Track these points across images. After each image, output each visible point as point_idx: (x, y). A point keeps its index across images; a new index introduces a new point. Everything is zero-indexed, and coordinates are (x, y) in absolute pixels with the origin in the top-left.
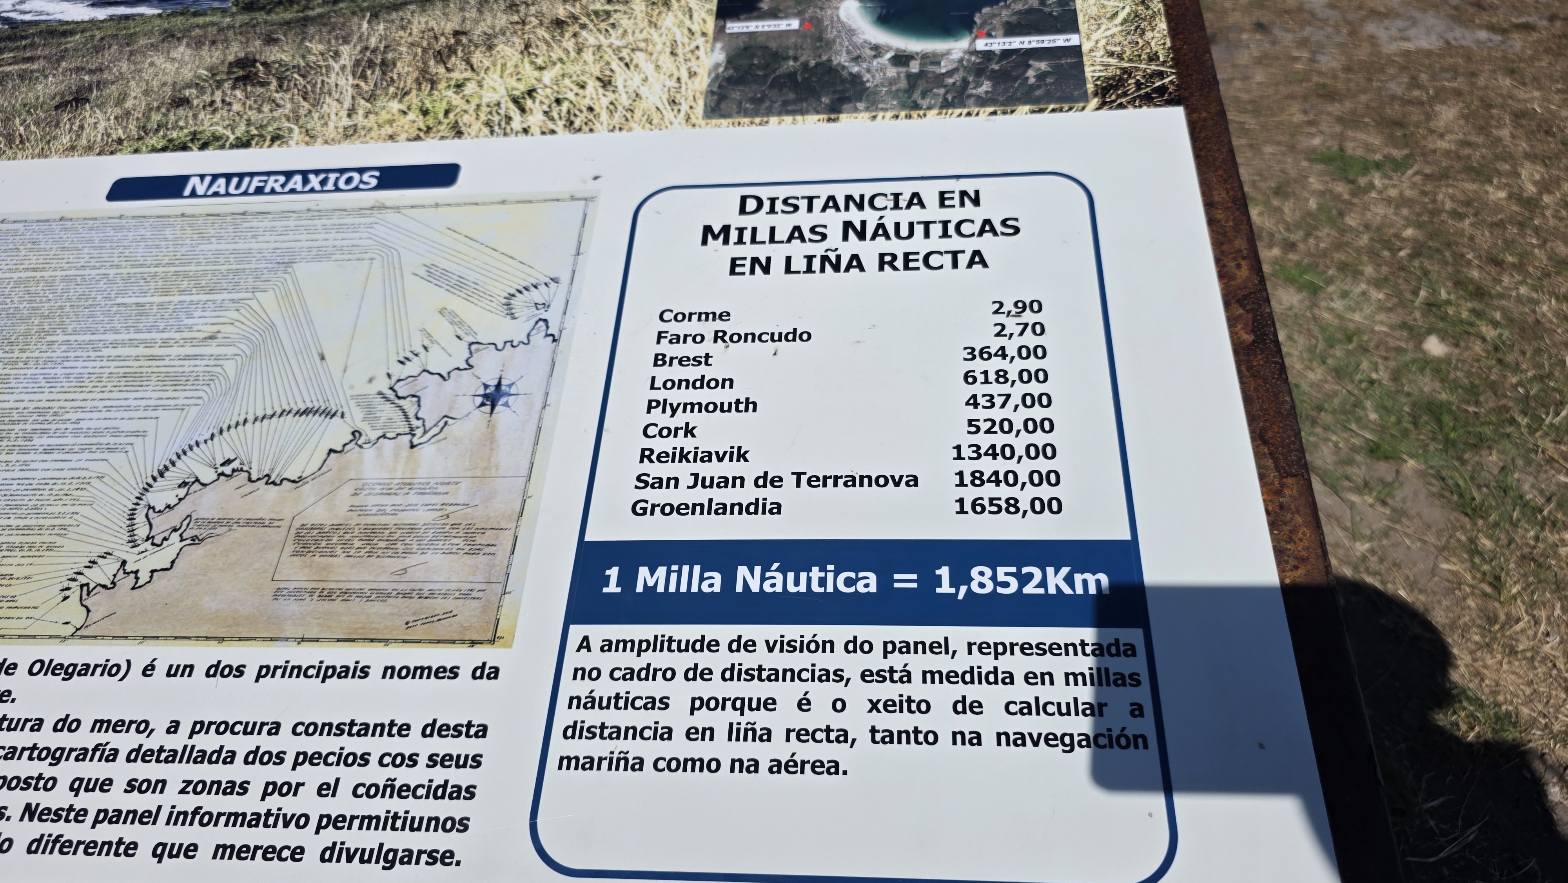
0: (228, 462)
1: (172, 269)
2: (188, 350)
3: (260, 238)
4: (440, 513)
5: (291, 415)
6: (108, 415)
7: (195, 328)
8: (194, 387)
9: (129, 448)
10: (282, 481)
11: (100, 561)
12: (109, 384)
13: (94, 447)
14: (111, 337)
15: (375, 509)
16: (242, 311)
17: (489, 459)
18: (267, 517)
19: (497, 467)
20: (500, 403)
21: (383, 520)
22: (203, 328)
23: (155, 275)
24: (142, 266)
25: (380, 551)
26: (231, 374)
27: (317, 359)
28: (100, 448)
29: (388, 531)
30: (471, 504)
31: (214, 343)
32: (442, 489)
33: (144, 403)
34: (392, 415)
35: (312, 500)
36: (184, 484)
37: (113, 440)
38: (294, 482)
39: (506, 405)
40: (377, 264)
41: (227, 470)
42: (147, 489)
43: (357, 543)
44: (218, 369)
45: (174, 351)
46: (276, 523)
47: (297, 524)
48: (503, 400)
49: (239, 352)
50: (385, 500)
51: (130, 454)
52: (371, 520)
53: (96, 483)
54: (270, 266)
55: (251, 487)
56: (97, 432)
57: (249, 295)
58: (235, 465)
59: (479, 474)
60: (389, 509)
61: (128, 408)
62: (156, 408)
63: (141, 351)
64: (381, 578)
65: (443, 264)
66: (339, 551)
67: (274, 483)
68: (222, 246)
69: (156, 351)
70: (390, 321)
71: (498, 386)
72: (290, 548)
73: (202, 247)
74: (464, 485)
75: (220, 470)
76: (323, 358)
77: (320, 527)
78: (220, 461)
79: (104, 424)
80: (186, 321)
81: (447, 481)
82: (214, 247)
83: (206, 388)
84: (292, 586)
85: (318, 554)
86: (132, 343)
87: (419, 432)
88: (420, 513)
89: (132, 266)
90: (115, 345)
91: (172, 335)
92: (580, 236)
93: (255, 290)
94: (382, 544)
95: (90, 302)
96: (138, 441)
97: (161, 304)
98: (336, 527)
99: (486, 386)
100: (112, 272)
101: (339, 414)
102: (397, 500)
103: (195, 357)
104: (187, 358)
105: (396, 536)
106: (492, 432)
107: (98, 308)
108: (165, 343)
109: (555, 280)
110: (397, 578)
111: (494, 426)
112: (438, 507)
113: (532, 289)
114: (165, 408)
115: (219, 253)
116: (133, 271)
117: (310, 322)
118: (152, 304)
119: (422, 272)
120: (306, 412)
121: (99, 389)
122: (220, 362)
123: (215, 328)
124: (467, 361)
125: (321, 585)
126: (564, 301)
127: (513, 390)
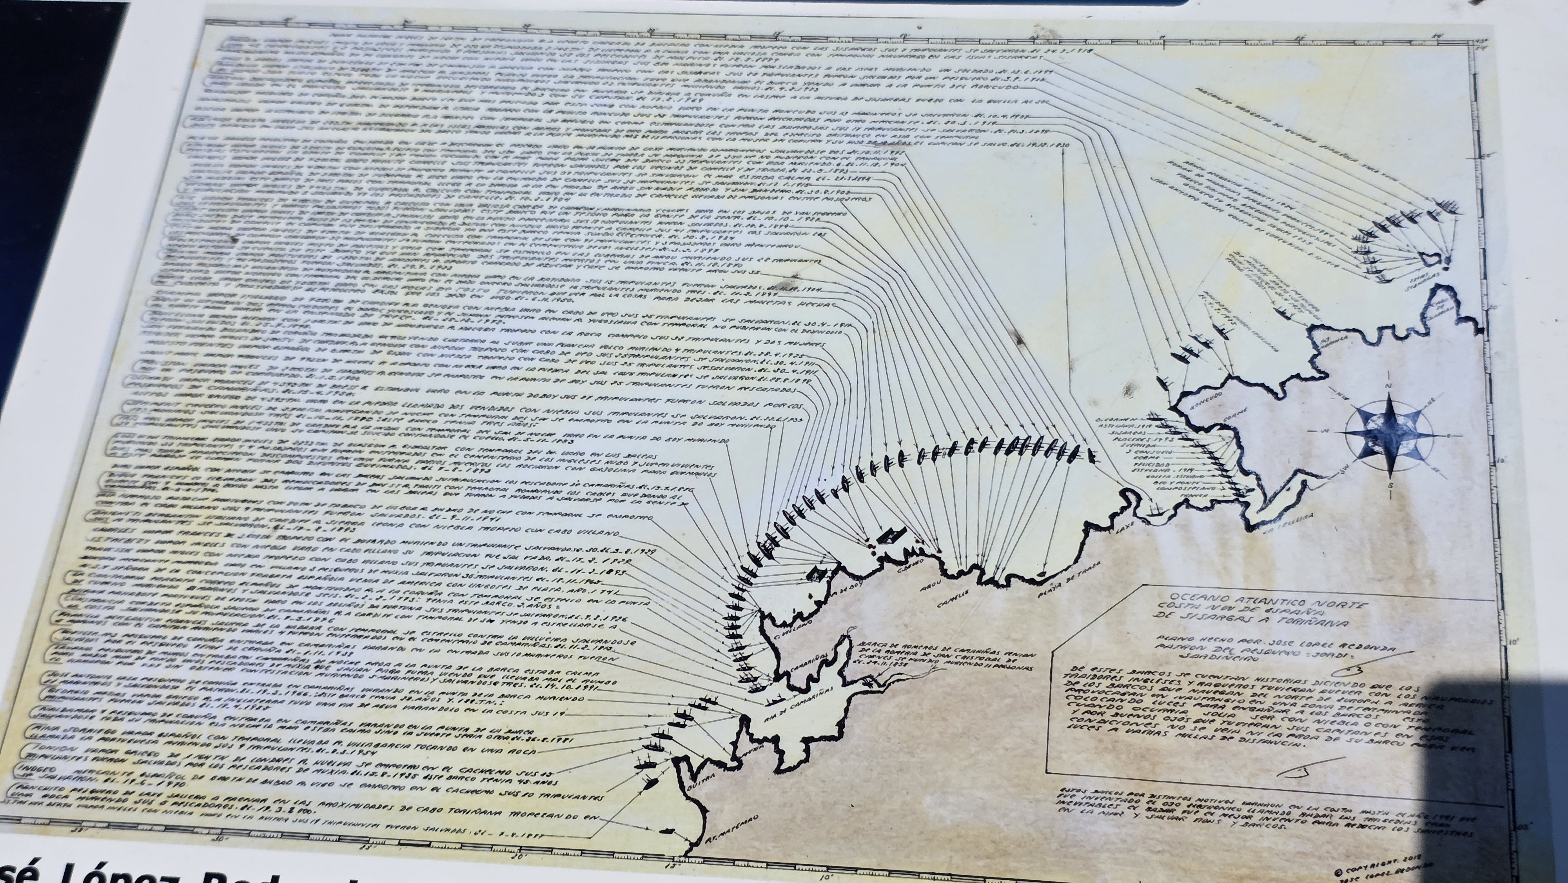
0: (890, 536)
1: (667, 143)
2: (743, 310)
3: (823, 91)
4: (1342, 663)
5: (988, 451)
6: (625, 429)
7: (747, 266)
8: (780, 385)
9: (686, 497)
10: (1009, 578)
11: (695, 713)
12: (610, 369)
13: (618, 493)
14: (585, 275)
15: (1210, 647)
16: (830, 236)
17: (1412, 561)
18: (1003, 647)
19: (1432, 576)
20: (1402, 450)
21: (1234, 668)
22: (763, 267)
23: (633, 154)
24: (601, 133)
25: (1244, 731)
26: (848, 364)
27: (1011, 344)
28: (627, 493)
29: (1248, 692)
30: (1400, 648)
31: (794, 298)
32: (1332, 614)
33: (690, 410)
34: (1190, 463)
35: (1079, 621)
36: (816, 574)
37: (651, 480)
38: (1032, 581)
39: (1415, 454)
40: (1075, 153)
41: (895, 550)
42: (747, 578)
43: (1196, 713)
44: (816, 351)
45: (719, 310)
46: (1021, 662)
47: (1063, 666)
48: (1406, 446)
49: (848, 319)
50: (1224, 629)
51: (693, 506)
52: (1209, 667)
53: (640, 560)
54: (860, 148)
55: (948, 588)
56: (614, 463)
57: (837, 207)
58: (907, 541)
59: (1399, 589)
60: (1237, 649)
61: (660, 419)
62: (716, 422)
63: (649, 305)
64: (1262, 783)
65: (1211, 163)
66: (1164, 726)
67: (992, 581)
68: (750, 103)
69: (681, 308)
70: (1134, 272)
71: (1390, 414)
72: (1063, 713)
73: (708, 102)
74: (1376, 609)
75: (881, 550)
76: (1020, 341)
77: (1112, 675)
78: (875, 534)
79: (625, 447)
80: (724, 252)
81: (1339, 599)
82: (735, 102)
83: (805, 387)
84: (1090, 785)
85: (1123, 729)
86: (626, 289)
87: (1256, 498)
88: (1302, 659)
89: (582, 133)
90: (596, 290)
91: (703, 277)
92: (1475, 119)
93: (844, 196)
94: (1245, 716)
95: (517, 200)
96: (700, 484)
97: (663, 214)
98: (1146, 677)
99: (1367, 417)
100: (545, 141)
101: (1084, 454)
102: (1252, 631)
103: (765, 324)
104: (745, 325)
105: (1268, 702)
106: (1403, 508)
107: (538, 214)
108: (696, 293)
109: (1449, 208)
110: (1293, 784)
111: (1402, 497)
112: (1336, 650)
113: (1405, 222)
114: (736, 422)
115: (748, 116)
116: (586, 142)
117: (973, 267)
118: (646, 212)
119: (1172, 176)
120: (1016, 447)
121: (592, 378)
122: (817, 338)
123: (789, 269)
124: (1312, 361)
125: (1147, 789)
126: (1478, 252)
127: (1422, 426)
